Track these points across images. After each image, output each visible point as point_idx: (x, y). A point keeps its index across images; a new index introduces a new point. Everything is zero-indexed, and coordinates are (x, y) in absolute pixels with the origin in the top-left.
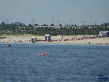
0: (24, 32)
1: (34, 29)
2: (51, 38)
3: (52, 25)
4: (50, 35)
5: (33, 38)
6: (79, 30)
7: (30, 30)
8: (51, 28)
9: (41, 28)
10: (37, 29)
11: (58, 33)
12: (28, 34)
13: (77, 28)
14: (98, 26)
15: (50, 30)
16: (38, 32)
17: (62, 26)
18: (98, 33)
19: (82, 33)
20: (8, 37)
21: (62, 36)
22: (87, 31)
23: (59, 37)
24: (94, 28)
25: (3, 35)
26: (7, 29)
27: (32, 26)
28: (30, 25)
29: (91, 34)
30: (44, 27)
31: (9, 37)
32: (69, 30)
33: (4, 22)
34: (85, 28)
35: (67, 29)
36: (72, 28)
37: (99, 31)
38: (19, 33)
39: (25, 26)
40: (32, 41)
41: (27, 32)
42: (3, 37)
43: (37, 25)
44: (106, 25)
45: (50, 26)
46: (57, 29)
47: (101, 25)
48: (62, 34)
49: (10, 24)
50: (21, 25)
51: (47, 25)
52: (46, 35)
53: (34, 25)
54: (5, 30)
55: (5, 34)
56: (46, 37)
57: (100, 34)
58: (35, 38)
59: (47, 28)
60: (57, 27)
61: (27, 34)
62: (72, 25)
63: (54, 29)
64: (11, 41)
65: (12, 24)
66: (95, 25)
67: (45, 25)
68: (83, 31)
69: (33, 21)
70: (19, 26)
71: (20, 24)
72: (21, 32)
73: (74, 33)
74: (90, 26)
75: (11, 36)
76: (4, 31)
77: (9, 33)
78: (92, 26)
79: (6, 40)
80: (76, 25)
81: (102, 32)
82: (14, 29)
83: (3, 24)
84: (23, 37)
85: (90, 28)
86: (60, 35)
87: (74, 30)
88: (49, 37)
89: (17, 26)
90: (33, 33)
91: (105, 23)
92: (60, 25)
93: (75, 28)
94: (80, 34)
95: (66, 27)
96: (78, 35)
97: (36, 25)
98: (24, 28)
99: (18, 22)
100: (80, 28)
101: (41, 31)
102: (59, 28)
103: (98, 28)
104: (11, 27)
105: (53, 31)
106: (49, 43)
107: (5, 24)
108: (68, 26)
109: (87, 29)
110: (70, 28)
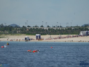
0: (19, 32)
1: (27, 30)
2: (41, 37)
3: (42, 26)
4: (40, 35)
5: (26, 37)
6: (64, 30)
7: (24, 31)
8: (41, 29)
9: (33, 29)
10: (29, 30)
11: (47, 33)
12: (23, 34)
13: (62, 29)
14: (79, 27)
15: (40, 30)
16: (30, 32)
17: (50, 27)
18: (80, 33)
19: (66, 33)
20: (5, 36)
21: (50, 35)
22: (70, 31)
23: (47, 36)
24: (76, 29)
25: (2, 35)
26: (5, 30)
27: (25, 27)
28: (24, 26)
29: (74, 34)
30: (35, 28)
31: (7, 37)
32: (56, 31)
33: (2, 24)
34: (68, 29)
35: (54, 29)
36: (58, 29)
37: (80, 31)
38: (15, 33)
39: (19, 27)
40: (26, 40)
41: (21, 32)
42: (2, 36)
43: (30, 27)
44: (86, 26)
45: (40, 27)
46: (46, 30)
47: (82, 26)
48: (50, 34)
49: (8, 26)
50: (17, 27)
51: (37, 26)
52: (37, 35)
53: (27, 26)
54: (4, 31)
55: (3, 34)
56: (37, 37)
57: (81, 34)
58: (28, 37)
59: (38, 28)
60: (45, 28)
61: (21, 34)
62: (58, 27)
63: (43, 30)
64: (8, 40)
65: (9, 26)
66: (77, 26)
67: (36, 27)
68: (67, 31)
69: (26, 23)
70: (15, 27)
71: (15, 26)
72: (17, 32)
73: (59, 33)
74: (73, 27)
75: (8, 36)
76: (2, 32)
77: (7, 33)
78: (74, 27)
79: (4, 39)
80: (61, 27)
81: (82, 32)
82: (11, 30)
83: (2, 26)
84: (18, 37)
85: (73, 28)
86: (49, 35)
87: (59, 30)
88: (40, 36)
89: (13, 27)
90: (26, 33)
91: (85, 25)
92: (48, 26)
93: (61, 29)
94: (65, 34)
95: (54, 28)
96: (63, 34)
97: (28, 26)
98: (19, 29)
99: (13, 24)
100: (64, 29)
101: (33, 31)
102: (47, 29)
103: (79, 28)
104: (8, 28)
105: (43, 31)
106: (40, 41)
107: (4, 26)
108: (54, 27)
109: (71, 30)
110: (56, 29)
